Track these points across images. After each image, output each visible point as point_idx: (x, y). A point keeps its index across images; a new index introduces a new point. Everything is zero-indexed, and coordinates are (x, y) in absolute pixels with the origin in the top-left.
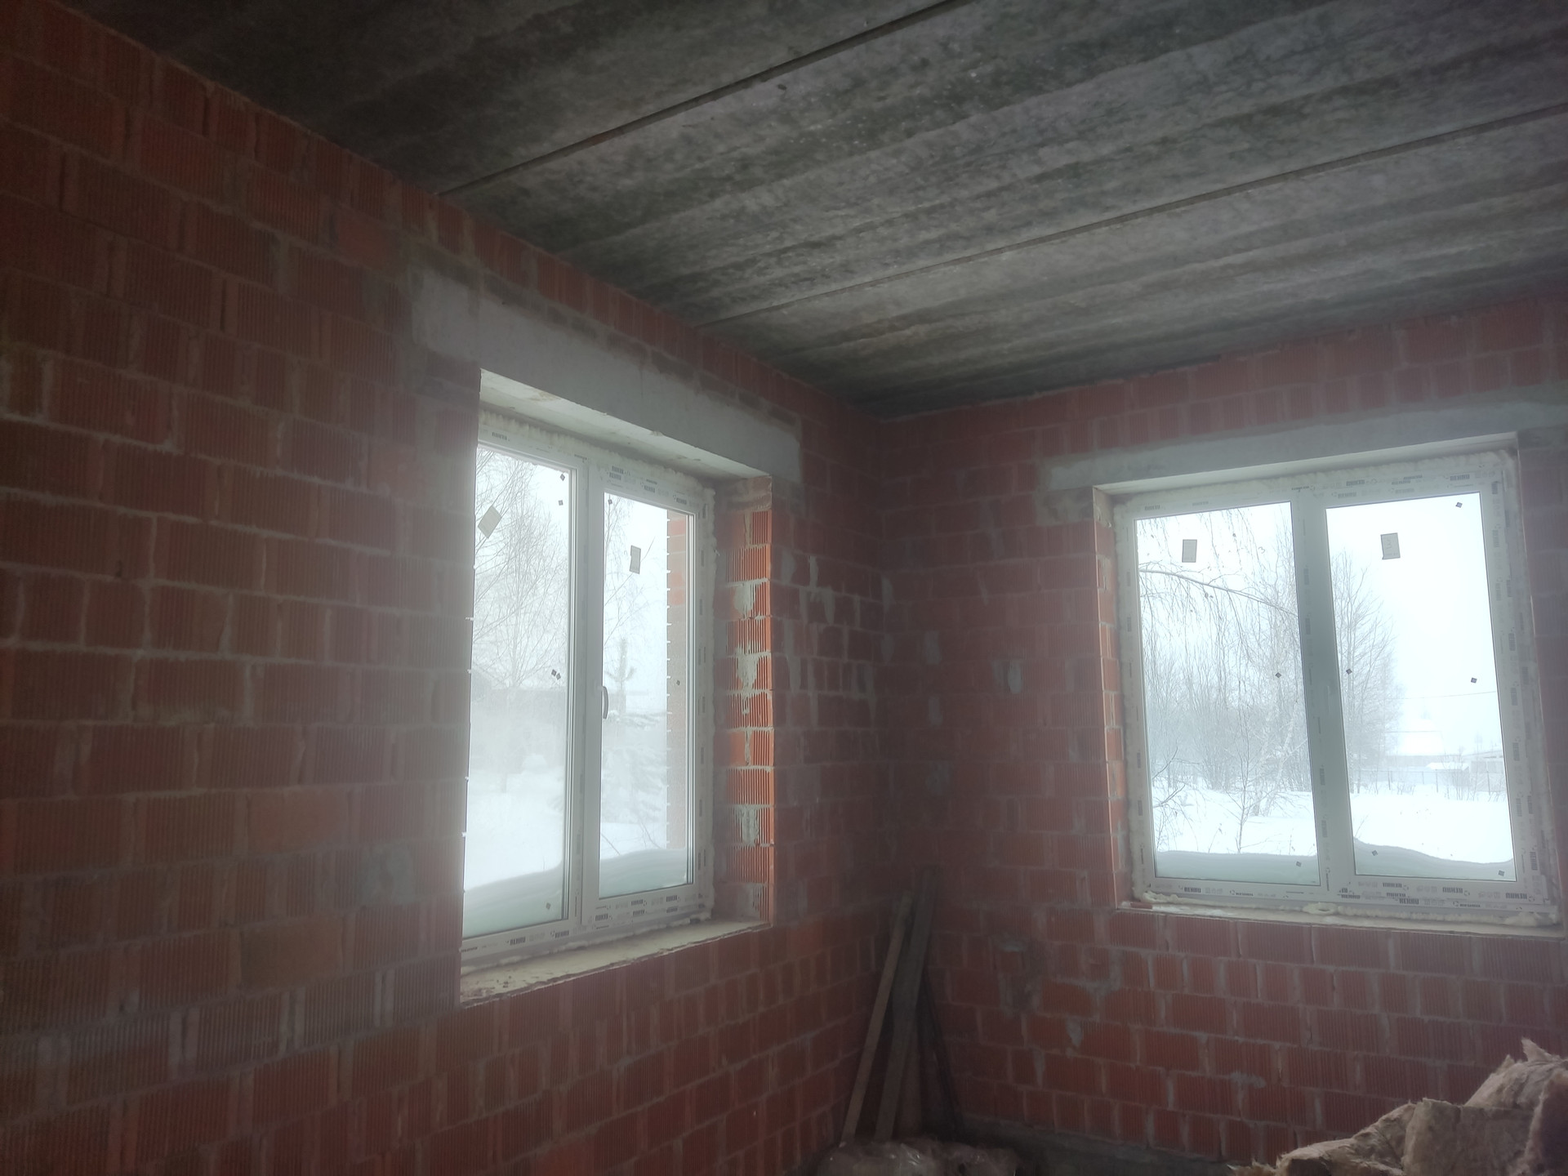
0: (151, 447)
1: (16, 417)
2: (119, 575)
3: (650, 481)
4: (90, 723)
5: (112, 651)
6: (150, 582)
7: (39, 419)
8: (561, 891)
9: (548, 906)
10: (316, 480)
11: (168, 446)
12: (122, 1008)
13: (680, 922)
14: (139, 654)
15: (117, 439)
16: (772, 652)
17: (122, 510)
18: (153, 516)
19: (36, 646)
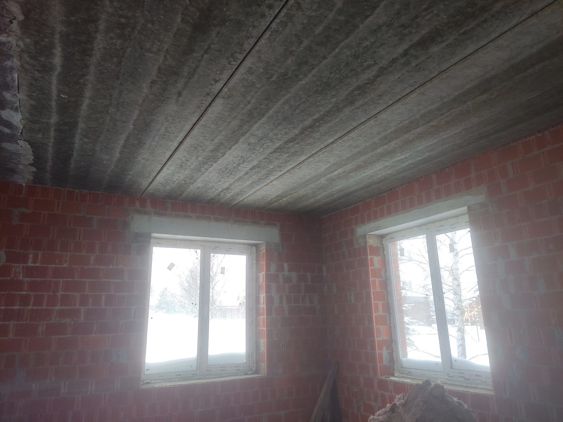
0: (61, 266)
1: (33, 265)
2: (54, 292)
3: (229, 248)
4: (45, 322)
5: (51, 308)
6: (60, 294)
7: (37, 265)
8: (196, 363)
9: (191, 366)
10: (102, 267)
11: (65, 265)
12: (50, 380)
13: (241, 374)
14: (57, 308)
15: (54, 266)
16: (265, 294)
17: (54, 280)
18: (61, 280)
19: (35, 308)
